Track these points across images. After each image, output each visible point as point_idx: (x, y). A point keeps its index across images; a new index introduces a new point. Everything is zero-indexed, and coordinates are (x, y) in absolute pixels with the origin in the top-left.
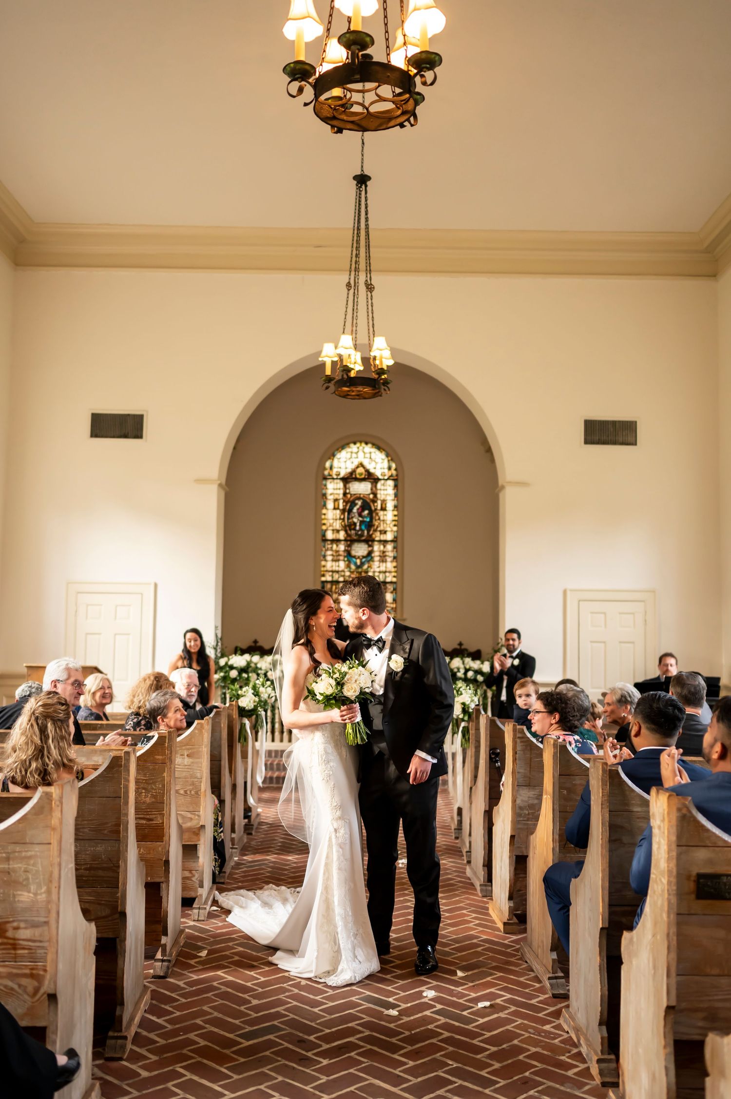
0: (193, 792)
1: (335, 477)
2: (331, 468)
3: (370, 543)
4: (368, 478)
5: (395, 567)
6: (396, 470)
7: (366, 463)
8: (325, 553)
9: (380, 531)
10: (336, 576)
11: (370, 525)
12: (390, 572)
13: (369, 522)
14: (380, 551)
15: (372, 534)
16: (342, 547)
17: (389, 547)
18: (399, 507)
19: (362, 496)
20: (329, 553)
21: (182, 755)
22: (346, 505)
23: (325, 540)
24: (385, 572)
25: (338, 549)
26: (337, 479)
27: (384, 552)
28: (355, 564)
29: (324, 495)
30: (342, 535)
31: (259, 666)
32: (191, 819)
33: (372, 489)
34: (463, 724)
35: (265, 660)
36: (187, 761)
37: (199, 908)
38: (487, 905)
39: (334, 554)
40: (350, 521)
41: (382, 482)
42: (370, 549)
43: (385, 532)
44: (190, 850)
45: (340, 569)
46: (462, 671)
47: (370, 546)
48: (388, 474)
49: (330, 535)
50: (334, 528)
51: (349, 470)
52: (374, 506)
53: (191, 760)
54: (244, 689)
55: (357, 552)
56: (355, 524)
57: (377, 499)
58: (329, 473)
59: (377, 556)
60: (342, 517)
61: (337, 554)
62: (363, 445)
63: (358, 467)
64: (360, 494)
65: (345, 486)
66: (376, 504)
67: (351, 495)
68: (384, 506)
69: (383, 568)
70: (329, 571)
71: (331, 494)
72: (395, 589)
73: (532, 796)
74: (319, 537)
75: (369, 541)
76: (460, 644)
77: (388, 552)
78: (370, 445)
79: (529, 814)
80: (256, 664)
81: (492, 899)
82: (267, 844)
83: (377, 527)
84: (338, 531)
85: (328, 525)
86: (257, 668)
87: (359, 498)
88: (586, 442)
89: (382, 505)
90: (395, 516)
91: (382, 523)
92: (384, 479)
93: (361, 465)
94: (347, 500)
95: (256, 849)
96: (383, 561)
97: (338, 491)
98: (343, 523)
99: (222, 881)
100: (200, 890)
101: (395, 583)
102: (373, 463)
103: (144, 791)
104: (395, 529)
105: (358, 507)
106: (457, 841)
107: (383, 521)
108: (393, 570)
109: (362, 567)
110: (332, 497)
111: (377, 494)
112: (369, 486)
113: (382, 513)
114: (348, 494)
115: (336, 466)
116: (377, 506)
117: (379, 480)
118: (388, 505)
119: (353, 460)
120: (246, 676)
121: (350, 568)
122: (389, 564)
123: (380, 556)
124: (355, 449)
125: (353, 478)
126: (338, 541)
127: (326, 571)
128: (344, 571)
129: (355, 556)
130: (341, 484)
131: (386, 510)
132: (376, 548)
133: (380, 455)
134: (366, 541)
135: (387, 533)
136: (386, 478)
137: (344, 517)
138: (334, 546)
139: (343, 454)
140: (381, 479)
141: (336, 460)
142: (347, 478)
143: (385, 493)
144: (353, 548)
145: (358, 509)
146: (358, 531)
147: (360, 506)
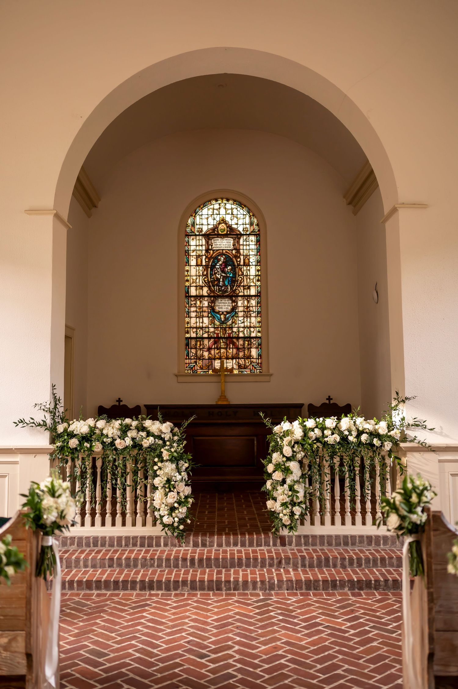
1: (197, 234)
2: (193, 225)
3: (234, 298)
4: (229, 235)
5: (259, 322)
6: (258, 225)
7: (228, 218)
8: (189, 309)
9: (244, 286)
10: (200, 333)
11: (233, 281)
12: (255, 327)
13: (232, 277)
14: (244, 306)
15: (236, 290)
16: (206, 304)
17: (253, 302)
18: (262, 262)
19: (224, 251)
20: (193, 309)
22: (209, 262)
23: (188, 296)
24: (250, 327)
25: (202, 305)
26: (199, 235)
27: (248, 307)
28: (220, 320)
29: (187, 253)
30: (205, 291)
31: (105, 432)
33: (234, 245)
35: (112, 425)
39: (198, 310)
41: (245, 237)
42: (234, 304)
43: (249, 287)
45: (204, 325)
46: (354, 433)
47: (233, 301)
48: (250, 229)
49: (193, 291)
50: (198, 284)
51: (210, 227)
52: (237, 261)
55: (221, 308)
56: (218, 280)
57: (240, 255)
58: (191, 230)
59: (241, 312)
60: (205, 273)
61: (201, 310)
62: (225, 201)
63: (219, 224)
64: (223, 250)
65: (207, 243)
66: (239, 260)
67: (213, 250)
68: (247, 261)
69: (247, 324)
70: (193, 328)
71: (193, 251)
72: (260, 345)
74: (183, 294)
75: (233, 297)
76: (329, 399)
77: (252, 307)
78: (231, 202)
80: (102, 430)
83: (241, 283)
84: (201, 288)
85: (192, 281)
86: (102, 434)
87: (222, 254)
89: (244, 260)
90: (258, 271)
91: (245, 277)
92: (246, 235)
93: (223, 221)
94: (209, 256)
96: (247, 317)
97: (201, 248)
98: (206, 280)
101: (260, 338)
102: (235, 219)
104: (259, 283)
105: (221, 262)
107: (247, 276)
108: (258, 325)
109: (226, 323)
110: (194, 253)
111: (240, 249)
112: (232, 242)
113: (245, 268)
114: (210, 250)
115: (198, 223)
116: (240, 261)
117: (241, 235)
118: (251, 260)
119: (215, 216)
120: (88, 445)
121: (214, 324)
122: (253, 319)
123: (244, 311)
124: (217, 206)
125: (215, 235)
126: (202, 296)
127: (191, 328)
128: (208, 328)
129: (220, 312)
130: (204, 241)
131: (249, 265)
132: (240, 303)
133: (241, 211)
134: (230, 297)
135: (251, 288)
136: (248, 233)
137: (207, 273)
138: (198, 302)
139: (205, 211)
140: (243, 235)
141: (198, 217)
142: (209, 235)
143: (248, 248)
144: (217, 304)
145: (221, 265)
146: (222, 287)
147: (223, 262)
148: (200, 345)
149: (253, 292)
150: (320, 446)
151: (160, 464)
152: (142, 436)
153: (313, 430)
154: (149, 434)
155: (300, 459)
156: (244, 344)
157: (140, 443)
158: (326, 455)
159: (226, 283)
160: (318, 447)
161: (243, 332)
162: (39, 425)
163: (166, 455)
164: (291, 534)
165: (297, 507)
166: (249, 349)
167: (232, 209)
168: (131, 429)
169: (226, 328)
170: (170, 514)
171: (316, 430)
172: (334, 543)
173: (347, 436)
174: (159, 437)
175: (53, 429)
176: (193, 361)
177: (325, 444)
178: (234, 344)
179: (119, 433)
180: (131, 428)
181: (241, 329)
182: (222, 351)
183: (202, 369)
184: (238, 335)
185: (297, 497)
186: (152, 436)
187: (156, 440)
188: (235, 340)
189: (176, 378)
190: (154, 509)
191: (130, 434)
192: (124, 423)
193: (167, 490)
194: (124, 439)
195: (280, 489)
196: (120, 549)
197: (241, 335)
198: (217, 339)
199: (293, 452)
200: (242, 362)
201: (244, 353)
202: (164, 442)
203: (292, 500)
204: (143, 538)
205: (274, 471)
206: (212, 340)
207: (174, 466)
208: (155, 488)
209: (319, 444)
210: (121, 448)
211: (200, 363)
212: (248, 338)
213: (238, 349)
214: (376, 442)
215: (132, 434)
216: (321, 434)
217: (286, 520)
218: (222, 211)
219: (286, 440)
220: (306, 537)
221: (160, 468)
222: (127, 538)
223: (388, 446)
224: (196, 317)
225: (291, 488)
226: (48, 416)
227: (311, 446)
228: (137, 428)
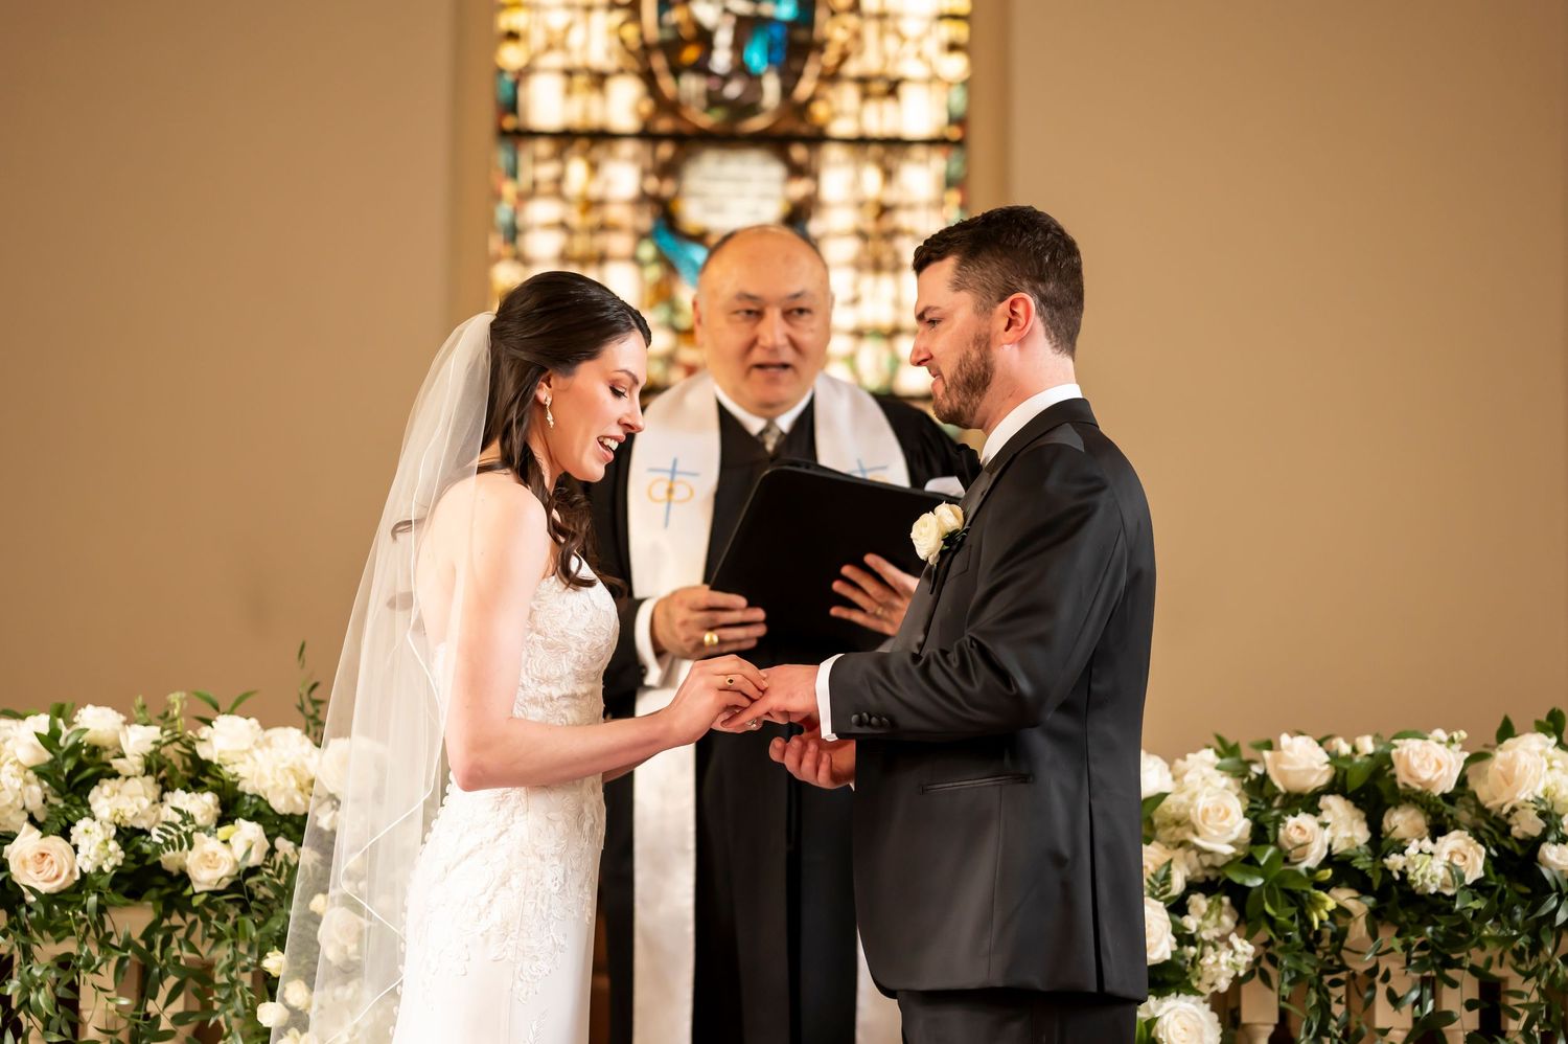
3: (799, 153)
8: (516, 212)
9: (863, 81)
11: (800, 46)
13: (791, 25)
14: (861, 205)
16: (623, 176)
17: (919, 179)
20: (542, 211)
23: (515, 132)
25: (595, 190)
27: (884, 210)
30: (623, 104)
39: (575, 218)
40: (676, 16)
42: (800, 189)
43: (893, 88)
47: (797, 171)
49: (549, 105)
50: (577, 60)
55: (719, 210)
56: (705, 37)
59: (840, 235)
61: (594, 218)
74: (484, 119)
75: (796, 142)
77: (911, 207)
83: (844, 58)
84: (599, 79)
85: (537, 39)
96: (877, 267)
98: (630, 32)
104: (956, 66)
121: (673, 306)
123: (859, 234)
126: (600, 137)
129: (708, 231)
132: (835, 186)
134: (775, 142)
135: (906, 91)
138: (577, 171)
144: (693, 183)
146: (725, 79)
149: (919, 114)
150: (1352, 905)
152: (187, 817)
153: (1308, 802)
154: (232, 806)
155: (1223, 985)
157: (170, 859)
168: (116, 775)
171: (1335, 806)
173: (1533, 844)
179: (35, 794)
180: (117, 764)
186: (249, 819)
187: (281, 842)
191: (107, 801)
194: (65, 834)
199: (1183, 938)
209: (1344, 896)
210: (44, 888)
215: (118, 801)
216: (1361, 835)
227: (1300, 903)
228: (154, 765)
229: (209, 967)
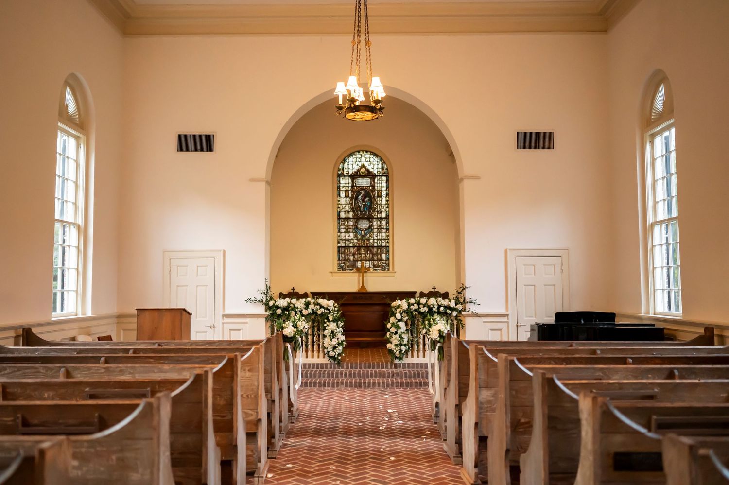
0: (252, 396)
1: (346, 175)
2: (343, 169)
3: (371, 220)
4: (368, 176)
6: (387, 169)
7: (367, 164)
8: (340, 227)
9: (377, 211)
10: (348, 243)
11: (370, 207)
12: (384, 239)
14: (377, 225)
15: (372, 214)
16: (351, 223)
17: (384, 222)
18: (390, 195)
20: (343, 227)
21: (245, 370)
23: (339, 218)
24: (382, 239)
25: (349, 224)
26: (347, 176)
27: (380, 226)
28: (361, 234)
29: (339, 188)
30: (351, 215)
31: (296, 306)
32: (252, 415)
33: (371, 183)
34: (439, 345)
35: (300, 302)
36: (248, 374)
37: (258, 477)
38: (459, 471)
39: (346, 228)
41: (378, 178)
42: (371, 224)
43: (381, 212)
44: (251, 436)
45: (350, 238)
46: (436, 307)
47: (370, 222)
48: (382, 172)
49: (343, 215)
50: (346, 210)
51: (355, 170)
52: (373, 194)
53: (250, 374)
54: (287, 323)
55: (362, 226)
57: (375, 190)
58: (342, 172)
60: (351, 202)
61: (348, 228)
62: (364, 153)
63: (361, 168)
64: (363, 186)
65: (352, 181)
67: (357, 187)
68: (380, 194)
69: (380, 237)
70: (343, 240)
71: (343, 187)
72: (388, 251)
73: (489, 395)
74: (336, 217)
75: (370, 218)
76: (434, 288)
77: (383, 225)
78: (369, 153)
79: (487, 407)
80: (294, 305)
81: (462, 467)
82: (305, 430)
83: (375, 209)
84: (348, 212)
85: (342, 208)
86: (295, 307)
87: (362, 189)
88: (519, 148)
89: (378, 193)
90: (387, 201)
91: (378, 205)
93: (363, 166)
95: (296, 434)
96: (379, 233)
97: (348, 185)
99: (274, 457)
100: (259, 464)
101: (388, 247)
102: (372, 165)
103: (218, 397)
104: (387, 210)
106: (436, 425)
107: (380, 204)
108: (387, 238)
109: (365, 237)
110: (344, 189)
111: (375, 186)
112: (370, 181)
113: (378, 199)
114: (355, 186)
115: (346, 168)
116: (375, 194)
117: (376, 176)
118: (382, 194)
119: (358, 163)
120: (287, 313)
121: (357, 237)
122: (384, 234)
123: (377, 229)
124: (359, 156)
125: (358, 176)
126: (349, 218)
127: (341, 240)
128: (353, 240)
129: (361, 229)
130: (350, 180)
131: (381, 197)
132: (375, 223)
133: (376, 159)
134: (368, 219)
135: (383, 212)
136: (380, 175)
137: (352, 202)
138: (346, 222)
139: (351, 159)
140: (377, 176)
141: (346, 164)
142: (354, 176)
143: (380, 185)
144: (359, 224)
145: (362, 197)
146: (362, 212)
147: (363, 195)
148: (348, 251)
149: (384, 215)
151: (327, 323)
152: (317, 308)
153: (413, 305)
154: (321, 307)
155: (406, 321)
156: (377, 251)
157: (316, 312)
158: (420, 319)
159: (366, 209)
160: (415, 314)
161: (377, 242)
162: (259, 301)
163: (331, 318)
164: (400, 362)
165: (403, 347)
166: (381, 255)
167: (370, 158)
169: (365, 240)
170: (333, 351)
171: (415, 305)
172: (424, 366)
173: (432, 308)
174: (327, 309)
175: (267, 304)
176: (342, 262)
177: (420, 313)
178: (371, 251)
179: (304, 306)
180: (311, 303)
181: (376, 241)
182: (363, 255)
183: (348, 267)
184: (373, 245)
185: (403, 341)
186: (323, 308)
187: (325, 310)
188: (371, 248)
189: (331, 274)
190: (324, 348)
192: (307, 300)
193: (332, 337)
194: (307, 309)
195: (394, 337)
196: (305, 370)
197: (375, 245)
198: (359, 248)
199: (402, 317)
200: (376, 263)
201: (377, 257)
202: (330, 311)
203: (401, 343)
204: (318, 364)
205: (391, 328)
206: (356, 248)
207: (335, 324)
208: (325, 336)
209: (416, 313)
211: (347, 264)
212: (380, 247)
213: (373, 254)
214: (448, 311)
215: (311, 306)
216: (418, 307)
217: (397, 354)
218: (363, 159)
219: (398, 310)
220: (409, 364)
221: (328, 325)
222: (309, 364)
223: (455, 313)
224: (345, 232)
225: (400, 336)
226: (264, 296)
227: (412, 313)
228: (314, 303)
229: (319, 320)
